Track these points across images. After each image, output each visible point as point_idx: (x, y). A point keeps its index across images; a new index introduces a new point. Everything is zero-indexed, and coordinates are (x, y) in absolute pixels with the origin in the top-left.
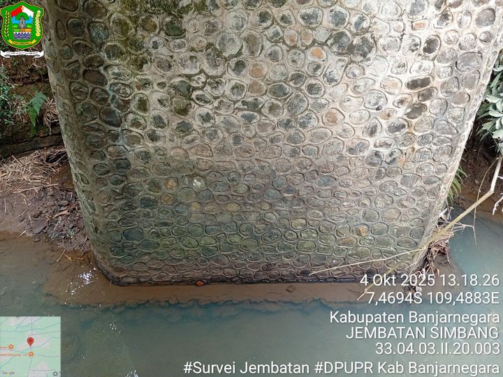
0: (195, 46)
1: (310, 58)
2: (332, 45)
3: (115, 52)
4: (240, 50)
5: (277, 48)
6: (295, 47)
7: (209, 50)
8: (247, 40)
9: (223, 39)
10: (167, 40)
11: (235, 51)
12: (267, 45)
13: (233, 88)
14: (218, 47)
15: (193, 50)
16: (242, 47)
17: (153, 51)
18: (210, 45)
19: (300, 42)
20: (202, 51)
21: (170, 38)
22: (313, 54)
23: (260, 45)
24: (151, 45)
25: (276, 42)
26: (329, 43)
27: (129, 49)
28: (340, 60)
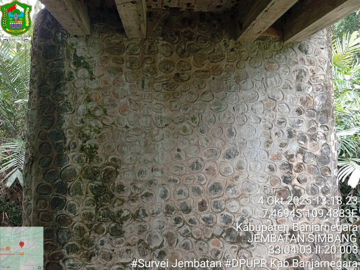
0: (130, 242)
6: (200, 239)
15: (128, 245)
20: (135, 245)
25: (187, 237)
28: (233, 247)
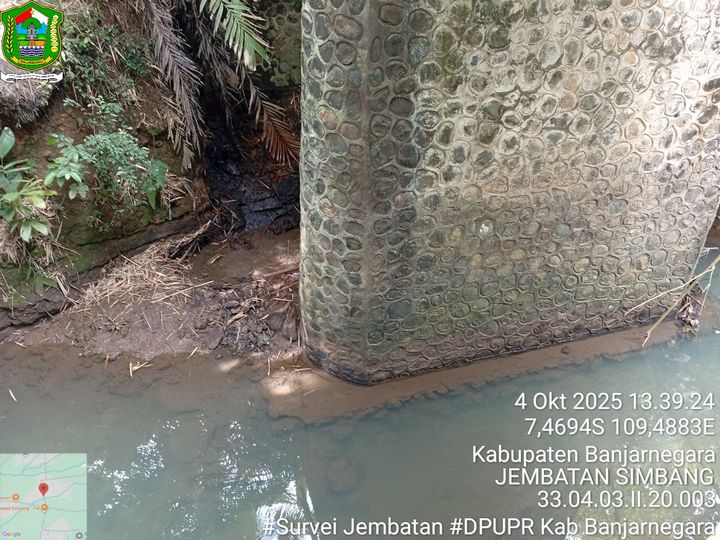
1: (624, 64)
2: (646, 48)
3: (430, 73)
4: (560, 59)
5: (595, 55)
7: (530, 62)
8: (568, 48)
9: (544, 48)
10: (489, 54)
11: (553, 62)
12: (587, 51)
13: (545, 105)
14: (538, 58)
16: (562, 56)
17: (470, 68)
18: (531, 56)
19: (616, 47)
21: (492, 51)
22: (626, 60)
23: (579, 53)
24: (469, 61)
26: (643, 46)
27: (446, 67)
